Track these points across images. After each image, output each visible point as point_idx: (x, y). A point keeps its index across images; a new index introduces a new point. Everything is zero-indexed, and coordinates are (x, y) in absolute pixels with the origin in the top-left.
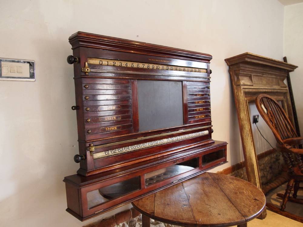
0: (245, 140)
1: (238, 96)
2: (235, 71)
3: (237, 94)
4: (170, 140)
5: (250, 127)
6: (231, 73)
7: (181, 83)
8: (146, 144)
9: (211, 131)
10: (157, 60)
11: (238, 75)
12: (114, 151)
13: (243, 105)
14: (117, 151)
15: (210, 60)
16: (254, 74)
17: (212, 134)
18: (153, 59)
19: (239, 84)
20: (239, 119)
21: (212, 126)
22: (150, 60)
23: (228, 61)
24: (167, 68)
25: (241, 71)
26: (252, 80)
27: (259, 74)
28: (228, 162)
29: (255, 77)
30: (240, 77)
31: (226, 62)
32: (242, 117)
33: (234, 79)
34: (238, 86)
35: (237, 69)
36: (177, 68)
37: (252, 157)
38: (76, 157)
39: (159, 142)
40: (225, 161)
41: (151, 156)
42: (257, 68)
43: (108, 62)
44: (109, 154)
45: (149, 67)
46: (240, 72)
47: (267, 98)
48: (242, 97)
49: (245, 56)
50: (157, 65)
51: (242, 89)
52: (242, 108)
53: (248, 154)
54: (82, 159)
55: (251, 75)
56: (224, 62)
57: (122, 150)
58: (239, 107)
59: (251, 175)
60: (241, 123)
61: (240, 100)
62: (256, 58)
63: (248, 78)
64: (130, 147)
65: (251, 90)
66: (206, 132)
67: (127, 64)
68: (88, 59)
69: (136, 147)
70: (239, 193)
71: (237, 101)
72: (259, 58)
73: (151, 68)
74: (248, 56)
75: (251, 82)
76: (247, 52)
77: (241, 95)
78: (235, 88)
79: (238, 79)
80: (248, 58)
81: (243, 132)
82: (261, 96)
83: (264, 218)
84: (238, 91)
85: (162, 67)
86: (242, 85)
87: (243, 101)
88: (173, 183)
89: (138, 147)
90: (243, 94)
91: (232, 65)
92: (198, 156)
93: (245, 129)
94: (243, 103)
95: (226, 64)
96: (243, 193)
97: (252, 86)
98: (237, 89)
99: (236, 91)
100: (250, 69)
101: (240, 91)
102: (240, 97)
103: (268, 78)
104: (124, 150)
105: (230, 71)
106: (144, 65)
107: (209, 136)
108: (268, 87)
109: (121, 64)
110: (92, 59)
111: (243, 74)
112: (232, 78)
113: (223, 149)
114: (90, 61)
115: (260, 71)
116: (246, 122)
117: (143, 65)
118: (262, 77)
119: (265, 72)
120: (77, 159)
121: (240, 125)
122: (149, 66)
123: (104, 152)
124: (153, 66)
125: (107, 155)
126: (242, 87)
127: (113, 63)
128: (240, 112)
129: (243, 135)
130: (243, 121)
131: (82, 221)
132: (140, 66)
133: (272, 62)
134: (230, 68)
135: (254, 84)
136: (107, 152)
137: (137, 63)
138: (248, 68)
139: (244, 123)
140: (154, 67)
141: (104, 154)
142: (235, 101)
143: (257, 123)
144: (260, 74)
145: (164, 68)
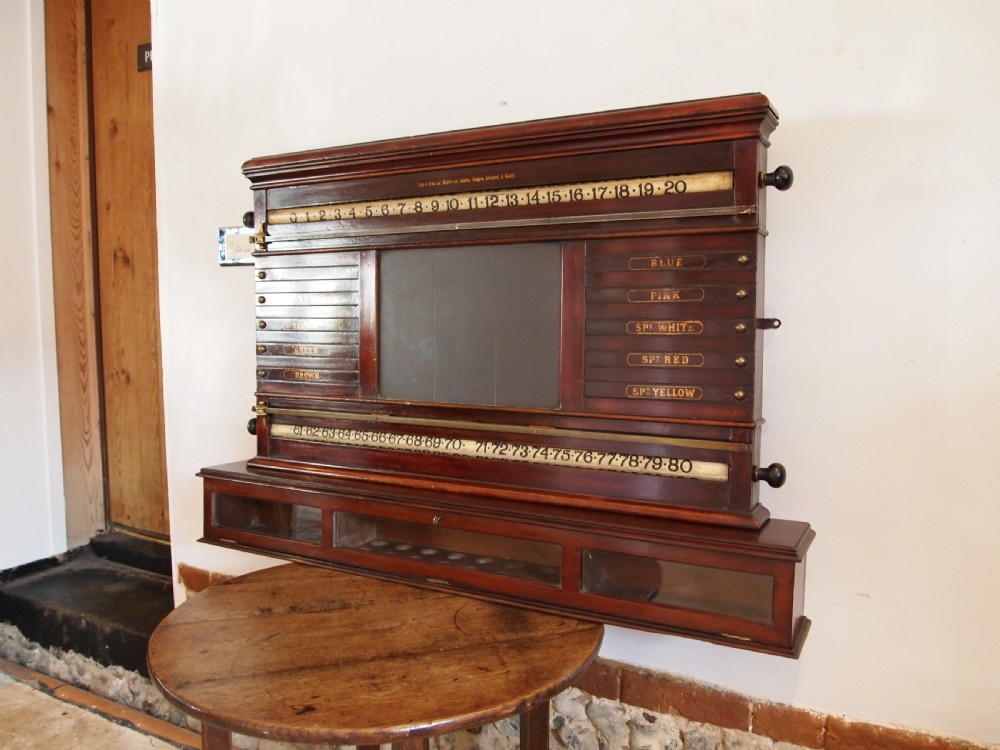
4: (490, 450)
8: (399, 437)
9: (746, 471)
10: (448, 182)
12: (314, 431)
14: (320, 434)
18: (432, 181)
22: (422, 185)
24: (490, 202)
36: (537, 194)
39: (445, 446)
41: (403, 476)
43: (307, 214)
44: (301, 434)
45: (419, 210)
50: (449, 198)
57: (332, 435)
64: (353, 432)
66: (709, 470)
67: (352, 209)
68: (268, 213)
69: (370, 439)
73: (430, 209)
85: (470, 200)
89: (375, 438)
104: (336, 436)
106: (404, 205)
109: (337, 214)
110: (275, 213)
114: (272, 219)
117: (399, 205)
122: (418, 205)
123: (293, 427)
124: (435, 204)
125: (298, 436)
127: (319, 214)
132: (390, 209)
136: (299, 428)
137: (382, 204)
140: (438, 206)
141: (292, 432)
145: (479, 203)
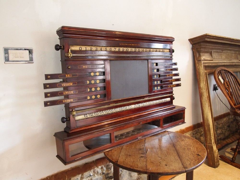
0: (203, 105)
1: (199, 69)
2: (197, 49)
3: (199, 68)
4: (137, 106)
5: (208, 94)
6: (194, 51)
7: (146, 61)
8: (117, 109)
9: (172, 98)
10: (126, 44)
11: (199, 52)
12: (91, 114)
13: (203, 77)
14: (94, 115)
15: (173, 42)
16: (214, 51)
17: (173, 100)
18: (123, 44)
19: (200, 59)
20: (199, 88)
21: (173, 94)
22: (121, 44)
23: (191, 40)
24: (135, 50)
25: (201, 48)
26: (212, 56)
27: (218, 51)
28: (185, 123)
29: (215, 53)
30: (201, 54)
31: (190, 42)
32: (201, 86)
33: (196, 55)
34: (199, 61)
35: (198, 47)
36: (143, 50)
37: (208, 118)
38: (63, 118)
39: (128, 108)
40: (183, 122)
41: (120, 118)
42: (217, 46)
43: (86, 48)
44: (87, 117)
45: (119, 50)
46: (202, 50)
47: (225, 71)
48: (202, 70)
49: (205, 37)
50: (127, 48)
51: (202, 63)
52: (202, 79)
53: (205, 116)
54: (66, 120)
55: (211, 52)
56: (188, 41)
57: (98, 114)
58: (200, 78)
59: (208, 133)
60: (201, 91)
61: (200, 72)
62: (215, 38)
63: (209, 54)
64: (104, 111)
65: (210, 64)
66: (168, 99)
67: (101, 48)
68: (70, 46)
69: (109, 112)
70: (187, 149)
71: (198, 74)
72: (217, 38)
73: (122, 50)
74: (208, 36)
75: (211, 57)
76: (207, 34)
77: (202, 69)
78: (197, 63)
79: (200, 56)
80: (208, 38)
81: (202, 98)
82: (219, 69)
83: (217, 167)
84: (199, 65)
85: (131, 49)
86: (203, 60)
87: (203, 73)
88: (138, 138)
89: (111, 111)
90: (203, 68)
91: (194, 44)
92: (159, 119)
93: (204, 96)
94: (203, 75)
95: (190, 43)
96: (190, 149)
97: (212, 60)
98: (198, 63)
99: (197, 65)
100: (211, 47)
101: (201, 66)
102: (201, 70)
103: (227, 54)
104: (99, 114)
105: (193, 49)
106: (116, 49)
107: (171, 103)
108: (227, 61)
109: (97, 49)
110: (73, 46)
111: (204, 51)
112: (195, 54)
113: (182, 113)
114: (72, 48)
115: (220, 48)
116: (205, 91)
117: (114, 48)
118: (222, 53)
119: (224, 48)
120: (63, 120)
121: (200, 92)
122: (119, 49)
123: (84, 115)
124: (123, 49)
125: (86, 118)
126: (202, 62)
127: (91, 48)
128: (200, 82)
129: (202, 100)
130: (202, 90)
131: (65, 165)
132: (112, 49)
133: (231, 40)
134: (193, 46)
135: (214, 59)
136: (86, 115)
137: (110, 48)
138: (209, 46)
139: (203, 91)
140: (124, 50)
141: (84, 117)
142: (197, 73)
143: (216, 91)
144: (220, 50)
145: (133, 50)
